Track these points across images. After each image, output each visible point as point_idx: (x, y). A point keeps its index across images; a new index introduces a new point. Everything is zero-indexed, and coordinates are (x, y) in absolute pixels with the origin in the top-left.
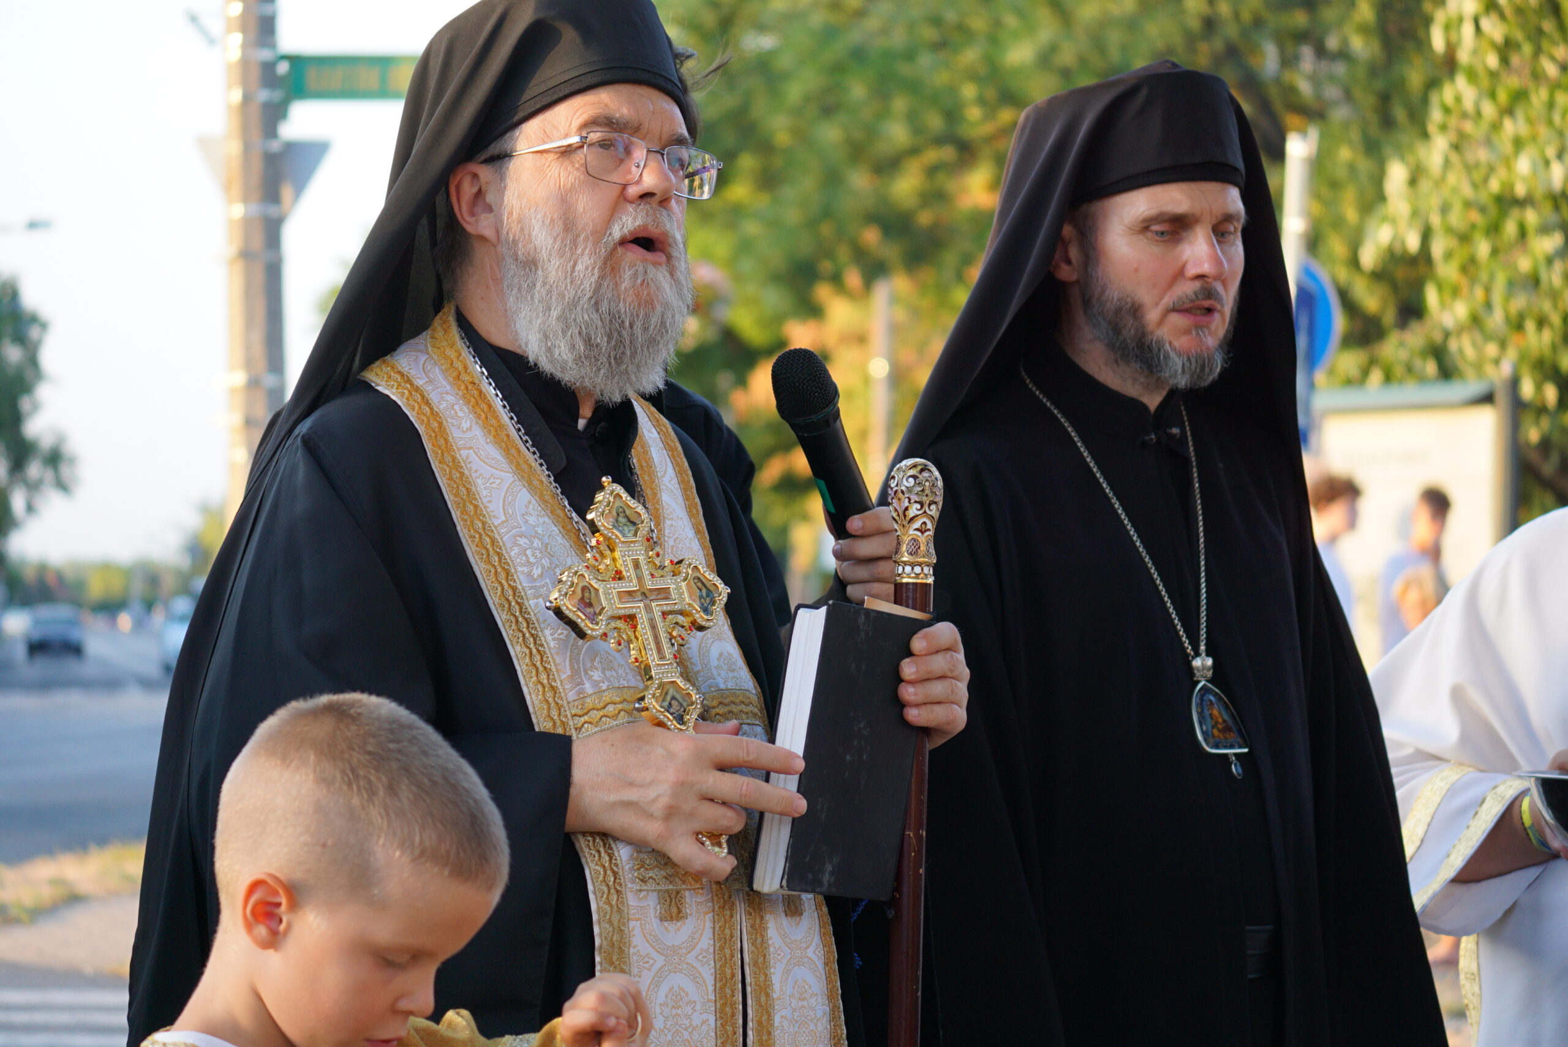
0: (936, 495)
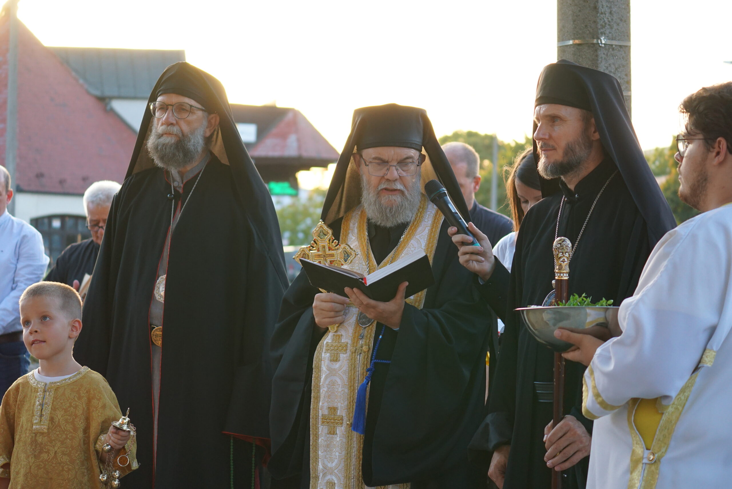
0: (568, 249)
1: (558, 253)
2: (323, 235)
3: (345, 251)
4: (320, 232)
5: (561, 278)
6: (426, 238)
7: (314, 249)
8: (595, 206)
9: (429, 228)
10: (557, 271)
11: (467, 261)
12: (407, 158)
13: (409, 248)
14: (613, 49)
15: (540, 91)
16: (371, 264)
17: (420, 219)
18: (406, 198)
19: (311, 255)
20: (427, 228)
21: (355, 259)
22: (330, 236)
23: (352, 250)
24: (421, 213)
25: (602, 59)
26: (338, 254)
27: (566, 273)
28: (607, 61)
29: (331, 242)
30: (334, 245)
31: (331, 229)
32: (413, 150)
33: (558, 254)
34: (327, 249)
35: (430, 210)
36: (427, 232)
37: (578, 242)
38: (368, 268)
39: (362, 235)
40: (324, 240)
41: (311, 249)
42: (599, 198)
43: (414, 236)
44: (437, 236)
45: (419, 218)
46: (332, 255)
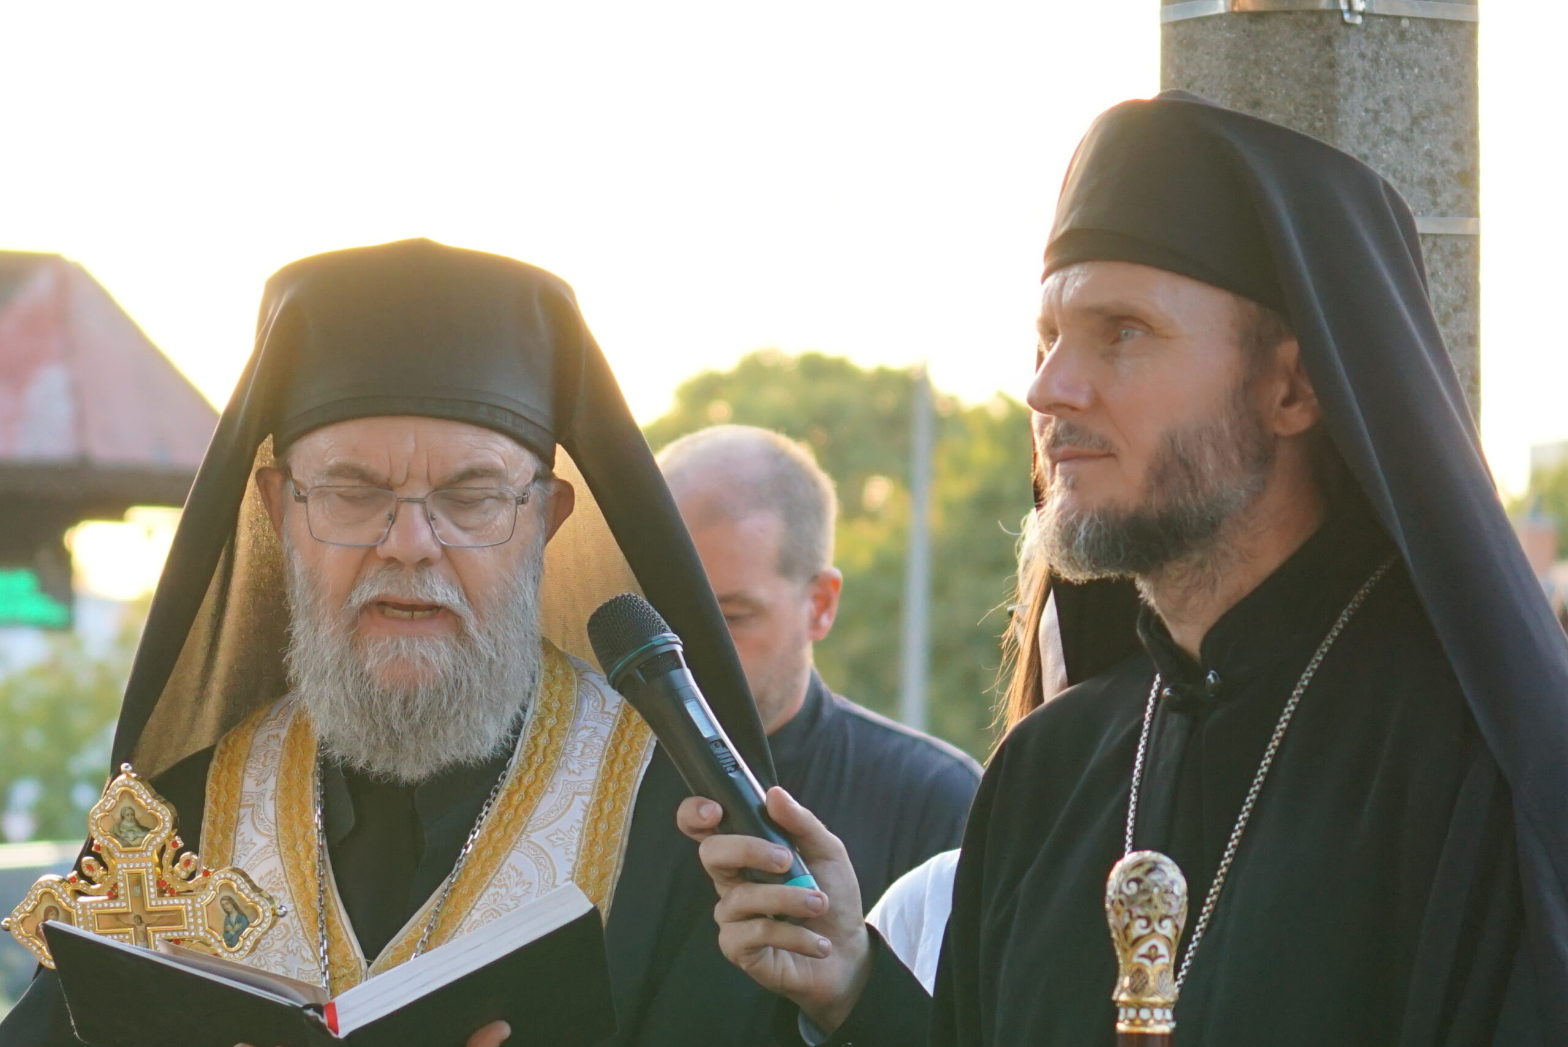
1: (1127, 920)
2: (136, 829)
3: (230, 899)
4: (123, 818)
5: (1142, 1029)
6: (575, 841)
7: (93, 887)
8: (1290, 722)
9: (587, 799)
10: (1123, 997)
11: (755, 949)
12: (471, 474)
13: (500, 887)
14: (1402, 36)
15: (1071, 210)
16: (336, 958)
17: (548, 760)
18: (473, 651)
19: (80, 912)
20: (577, 797)
21: (270, 932)
22: (163, 835)
23: (261, 896)
24: (550, 735)
25: (1355, 79)
26: (199, 914)
27: (1164, 1006)
28: (1374, 85)
29: (170, 860)
30: (184, 875)
31: (169, 804)
32: (501, 439)
33: (1127, 927)
34: (152, 890)
35: (589, 723)
36: (580, 816)
37: (1221, 879)
38: (324, 973)
39: (299, 830)
40: (141, 851)
41: (79, 887)
42: (1307, 689)
43: (522, 833)
44: (620, 831)
45: (545, 756)
46: (174, 918)
